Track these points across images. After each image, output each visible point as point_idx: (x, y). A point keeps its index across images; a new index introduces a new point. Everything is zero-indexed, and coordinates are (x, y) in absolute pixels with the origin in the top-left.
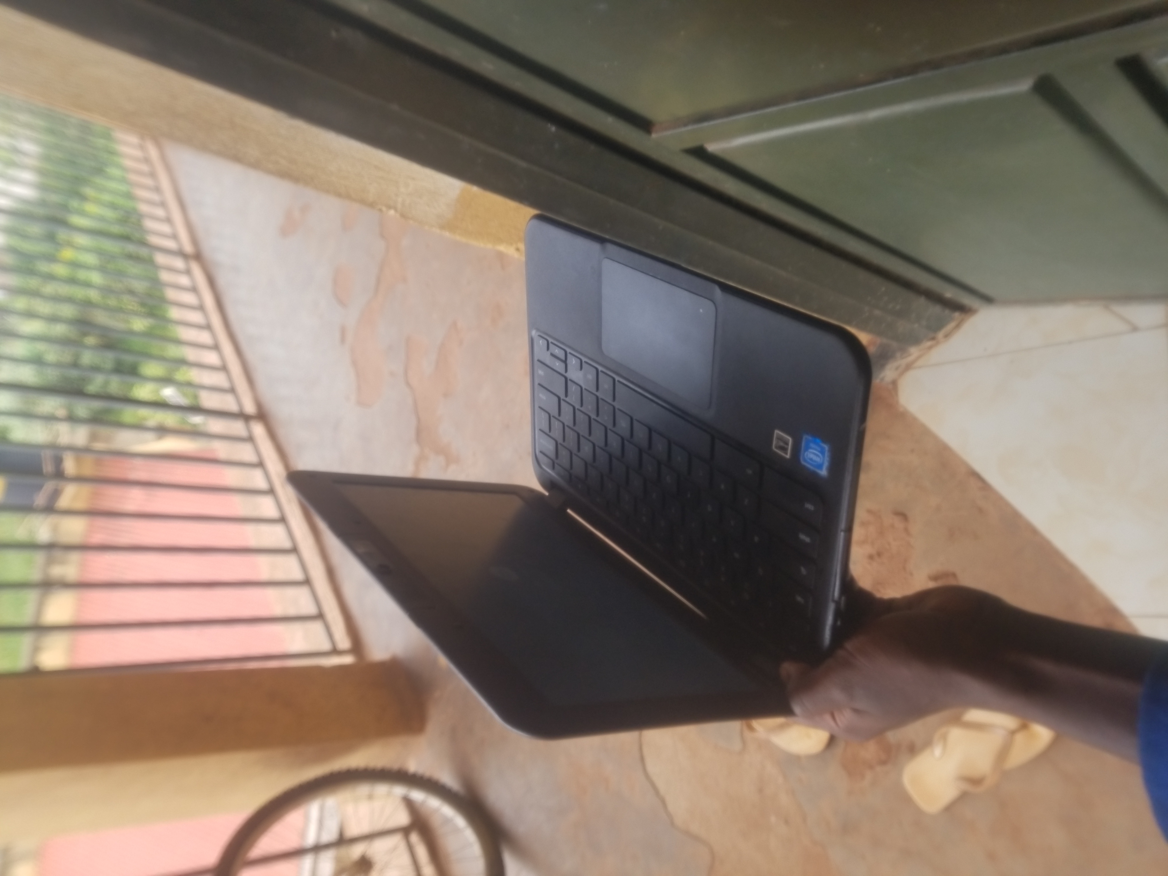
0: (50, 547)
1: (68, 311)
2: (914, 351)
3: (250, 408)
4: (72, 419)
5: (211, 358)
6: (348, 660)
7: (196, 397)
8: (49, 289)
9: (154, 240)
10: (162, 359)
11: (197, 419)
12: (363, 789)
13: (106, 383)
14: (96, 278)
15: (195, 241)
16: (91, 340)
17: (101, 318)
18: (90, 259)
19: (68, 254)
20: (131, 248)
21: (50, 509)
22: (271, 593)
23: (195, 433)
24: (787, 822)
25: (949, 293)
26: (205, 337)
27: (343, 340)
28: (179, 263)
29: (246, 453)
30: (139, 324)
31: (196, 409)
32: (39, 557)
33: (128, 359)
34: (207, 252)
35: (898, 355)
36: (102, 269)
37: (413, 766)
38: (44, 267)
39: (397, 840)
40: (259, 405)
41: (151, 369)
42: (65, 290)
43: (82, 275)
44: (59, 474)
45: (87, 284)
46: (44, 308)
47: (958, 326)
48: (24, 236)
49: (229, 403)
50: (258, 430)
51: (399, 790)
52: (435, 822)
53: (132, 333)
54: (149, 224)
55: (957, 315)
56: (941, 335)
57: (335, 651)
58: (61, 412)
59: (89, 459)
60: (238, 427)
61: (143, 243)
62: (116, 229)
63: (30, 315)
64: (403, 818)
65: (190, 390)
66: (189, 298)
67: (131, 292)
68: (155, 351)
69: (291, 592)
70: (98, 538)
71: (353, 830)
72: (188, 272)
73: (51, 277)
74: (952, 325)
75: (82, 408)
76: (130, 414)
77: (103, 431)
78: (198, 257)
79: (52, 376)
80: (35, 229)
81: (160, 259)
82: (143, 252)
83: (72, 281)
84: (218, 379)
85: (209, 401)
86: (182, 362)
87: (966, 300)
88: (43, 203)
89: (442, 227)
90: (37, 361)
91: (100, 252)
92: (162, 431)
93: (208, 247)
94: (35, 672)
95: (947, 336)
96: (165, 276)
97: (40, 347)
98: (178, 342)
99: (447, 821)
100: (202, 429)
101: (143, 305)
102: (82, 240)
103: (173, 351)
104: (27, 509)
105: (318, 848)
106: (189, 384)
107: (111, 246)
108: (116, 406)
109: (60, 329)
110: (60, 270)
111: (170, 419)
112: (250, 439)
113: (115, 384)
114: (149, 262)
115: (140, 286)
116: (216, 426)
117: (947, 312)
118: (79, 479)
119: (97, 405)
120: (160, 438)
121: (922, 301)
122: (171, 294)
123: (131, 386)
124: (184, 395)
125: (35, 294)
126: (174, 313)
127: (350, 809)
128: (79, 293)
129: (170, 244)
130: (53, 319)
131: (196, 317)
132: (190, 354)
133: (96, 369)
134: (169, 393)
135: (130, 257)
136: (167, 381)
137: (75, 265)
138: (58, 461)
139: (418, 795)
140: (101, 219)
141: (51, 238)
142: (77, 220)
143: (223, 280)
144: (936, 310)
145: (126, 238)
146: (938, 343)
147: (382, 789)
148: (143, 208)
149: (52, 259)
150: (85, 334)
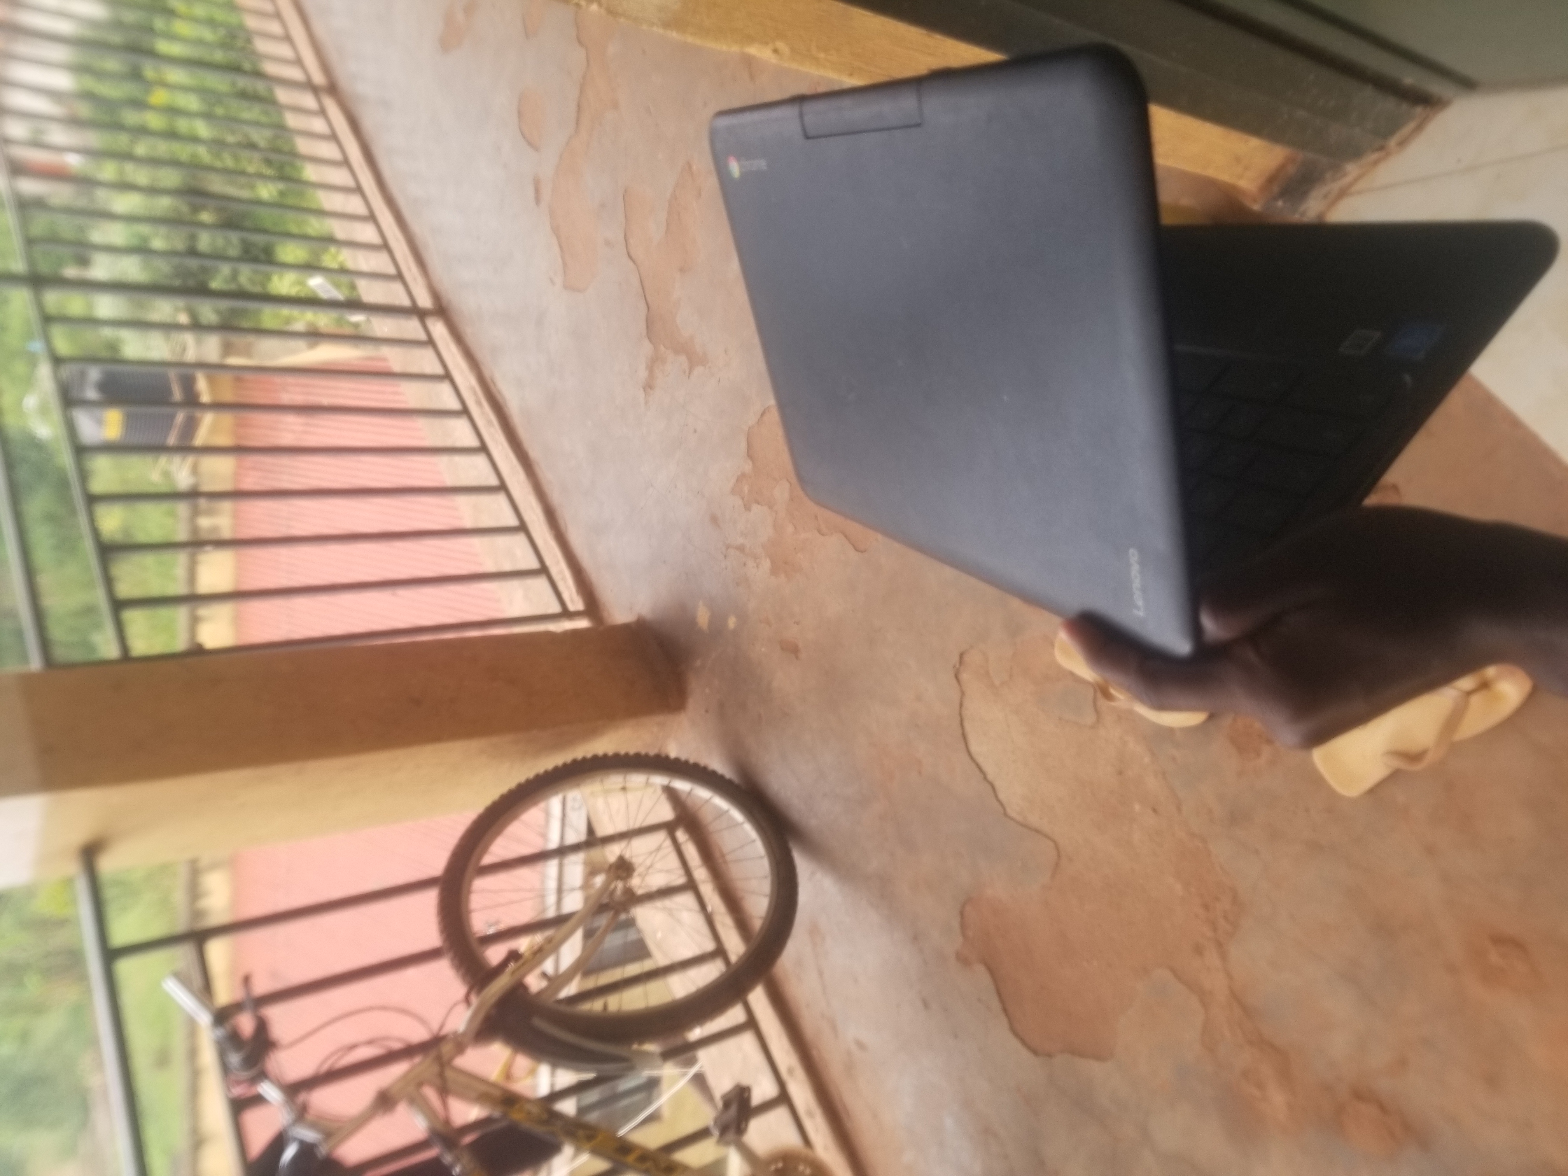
0: (193, 494)
1: (170, 178)
2: (1352, 169)
3: (425, 301)
4: (197, 326)
5: (367, 233)
6: (583, 624)
7: (353, 287)
8: (141, 149)
9: (271, 68)
10: (304, 238)
11: (357, 318)
12: (615, 780)
13: (234, 276)
14: (202, 129)
15: (325, 67)
16: (206, 217)
17: (217, 185)
18: (192, 103)
19: (159, 97)
20: (242, 82)
21: (185, 448)
22: (476, 543)
23: (358, 338)
24: (1155, 810)
25: (1410, 77)
26: (355, 205)
27: (538, 200)
28: (308, 101)
29: (426, 361)
30: (266, 191)
31: (355, 305)
32: (182, 508)
33: (259, 239)
34: (344, 82)
35: (1328, 175)
36: (208, 116)
37: (673, 751)
38: (131, 117)
39: (661, 837)
40: (436, 295)
41: (290, 252)
42: (163, 148)
43: (183, 125)
44: (192, 401)
45: (194, 139)
46: (141, 176)
47: (1420, 128)
48: (99, 75)
49: (396, 295)
50: (438, 329)
51: (659, 780)
52: (706, 816)
53: (259, 203)
54: (262, 46)
55: (1419, 110)
56: (1393, 142)
57: (566, 614)
58: (183, 318)
59: (226, 379)
60: (411, 328)
61: (259, 74)
62: (219, 56)
63: (125, 186)
64: (666, 813)
65: (344, 279)
66: (328, 150)
67: (252, 146)
68: (294, 229)
69: (502, 541)
70: (250, 483)
71: (604, 829)
72: (322, 112)
73: (142, 131)
74: (1411, 125)
75: (208, 312)
76: (269, 316)
77: (238, 339)
78: (332, 89)
79: (163, 268)
80: (112, 64)
81: (283, 95)
82: (260, 87)
83: (172, 135)
84: (379, 262)
85: (370, 292)
86: (330, 240)
87: (1435, 86)
88: (117, 25)
89: (667, 25)
90: (141, 250)
91: (202, 92)
92: (314, 336)
93: (344, 72)
94: (198, 651)
95: (1402, 143)
96: (292, 120)
97: (144, 229)
98: (322, 213)
99: (722, 814)
100: (365, 330)
101: (268, 162)
102: (176, 75)
103: (315, 226)
104: (159, 449)
105: (562, 851)
106: (343, 271)
107: (218, 82)
108: (252, 305)
109: (164, 204)
110: (154, 121)
111: (323, 320)
112: (430, 342)
113: (246, 276)
114: (269, 101)
115: (260, 137)
116: (383, 326)
117: (1404, 106)
118: (217, 406)
119: (225, 304)
120: (312, 346)
121: (1368, 92)
122: (303, 146)
123: (268, 278)
124: (337, 286)
125: (127, 156)
126: (310, 173)
127: (600, 803)
128: (184, 151)
129: (294, 73)
130: (152, 191)
131: (340, 177)
132: (339, 229)
133: (220, 257)
134: (317, 283)
135: (244, 95)
136: (311, 267)
137: (173, 111)
138: (188, 384)
139: (682, 785)
140: (200, 42)
141: (136, 75)
142: (164, 47)
143: (369, 121)
144: (1388, 104)
145: (235, 69)
146: (1388, 155)
147: (637, 779)
148: (252, 22)
149: (139, 104)
150: (196, 209)
